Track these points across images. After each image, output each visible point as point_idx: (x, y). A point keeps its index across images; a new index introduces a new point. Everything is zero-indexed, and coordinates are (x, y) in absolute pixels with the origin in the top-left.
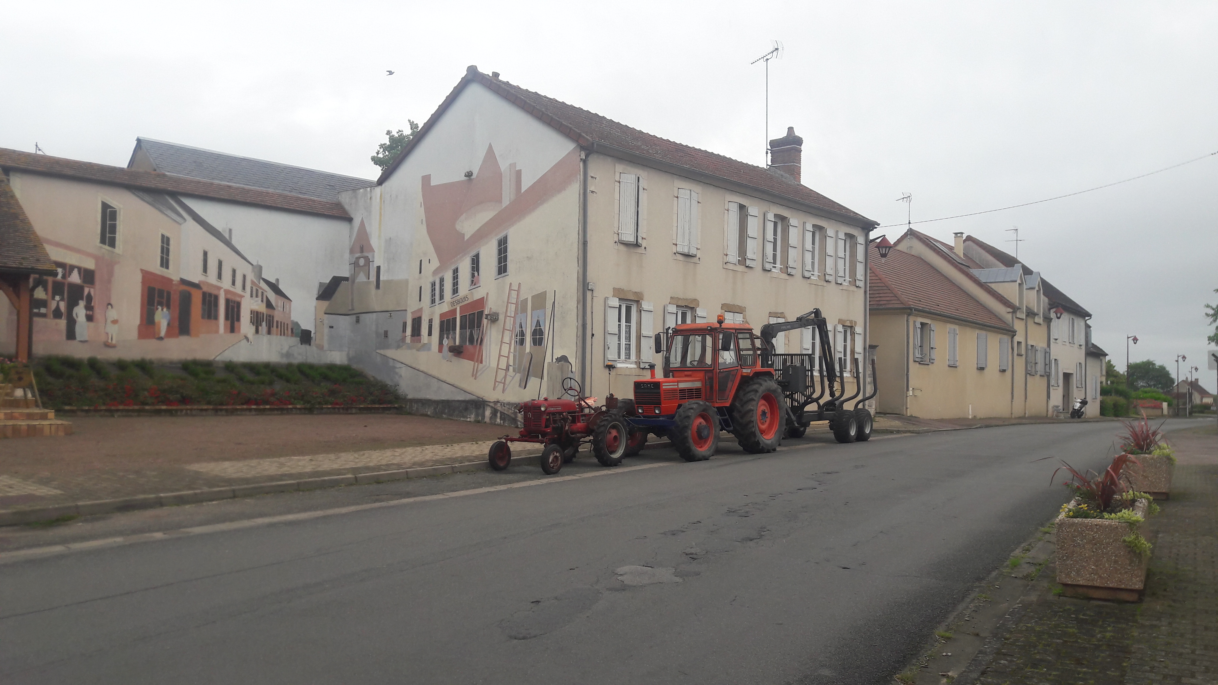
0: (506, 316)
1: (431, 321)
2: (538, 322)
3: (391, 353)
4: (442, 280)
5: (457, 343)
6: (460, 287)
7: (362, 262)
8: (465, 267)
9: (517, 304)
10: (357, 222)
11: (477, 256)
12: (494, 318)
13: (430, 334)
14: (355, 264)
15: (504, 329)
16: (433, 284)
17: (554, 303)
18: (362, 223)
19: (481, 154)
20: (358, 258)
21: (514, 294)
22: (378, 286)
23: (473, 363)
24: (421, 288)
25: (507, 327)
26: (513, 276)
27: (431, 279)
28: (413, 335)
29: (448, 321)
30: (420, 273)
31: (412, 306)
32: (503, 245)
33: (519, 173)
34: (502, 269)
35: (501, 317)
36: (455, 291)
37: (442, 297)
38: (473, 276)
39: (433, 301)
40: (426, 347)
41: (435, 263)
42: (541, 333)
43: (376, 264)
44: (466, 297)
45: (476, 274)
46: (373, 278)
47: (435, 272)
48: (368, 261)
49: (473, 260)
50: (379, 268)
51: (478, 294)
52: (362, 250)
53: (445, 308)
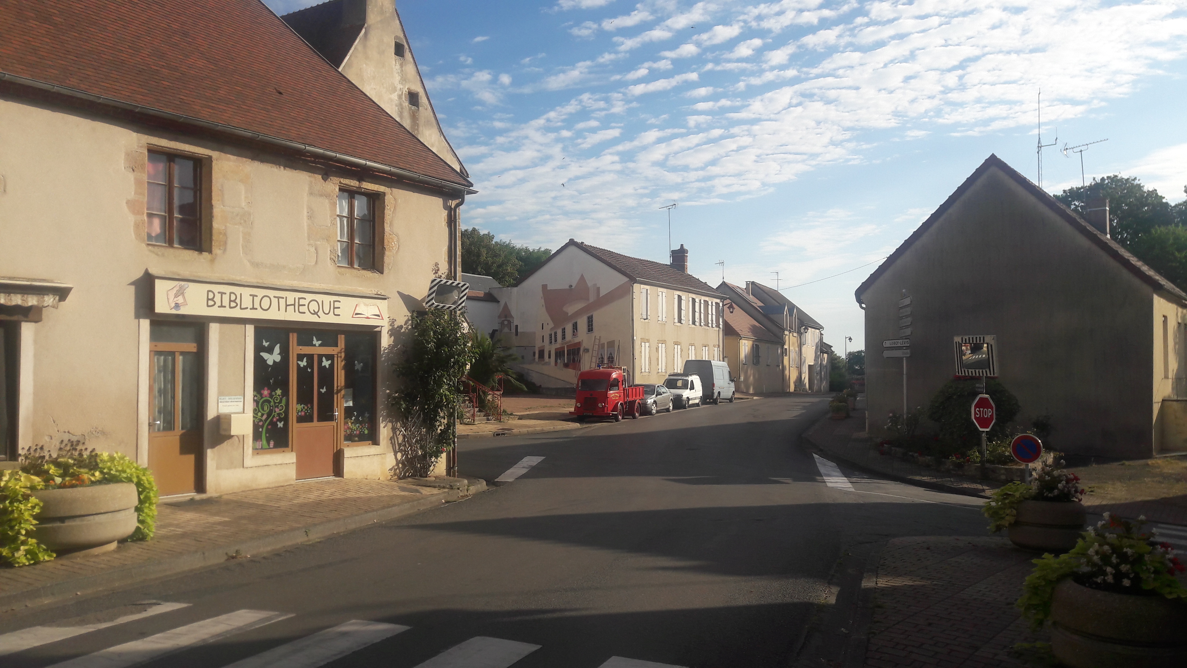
0: (593, 350)
1: (550, 352)
2: (611, 354)
3: (527, 366)
4: (556, 333)
5: (566, 362)
6: (566, 336)
7: (506, 323)
8: (569, 328)
9: (599, 345)
10: (502, 303)
11: (576, 323)
12: (587, 350)
13: (549, 357)
14: (502, 323)
15: (592, 356)
16: (551, 335)
17: (619, 345)
18: (506, 304)
19: (578, 277)
20: (503, 321)
21: (597, 341)
22: (517, 334)
23: (575, 371)
24: (543, 336)
25: (594, 355)
26: (596, 332)
27: (549, 333)
28: (539, 357)
29: (560, 352)
30: (543, 329)
31: (538, 344)
32: (590, 320)
33: (598, 289)
34: (590, 329)
35: (590, 351)
36: (564, 338)
37: (556, 341)
38: (574, 332)
39: (551, 343)
40: (548, 364)
41: (551, 325)
42: (613, 358)
43: (515, 324)
44: (570, 341)
45: (575, 331)
46: (513, 330)
47: (552, 329)
48: (510, 322)
49: (573, 325)
50: (517, 326)
51: (577, 340)
52: (506, 317)
53: (558, 346)
